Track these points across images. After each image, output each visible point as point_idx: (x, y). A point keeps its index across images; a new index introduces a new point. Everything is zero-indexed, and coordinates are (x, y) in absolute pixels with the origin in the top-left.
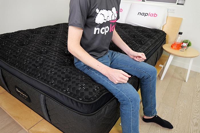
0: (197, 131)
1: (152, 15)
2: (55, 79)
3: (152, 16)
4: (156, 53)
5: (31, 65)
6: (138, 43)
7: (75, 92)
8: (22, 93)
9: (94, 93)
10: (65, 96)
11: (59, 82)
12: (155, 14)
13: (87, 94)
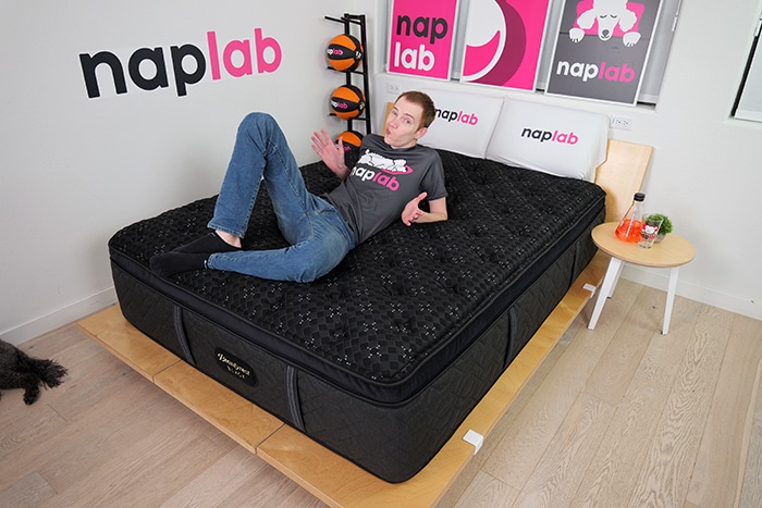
0: (666, 465)
1: (562, 138)
2: (316, 336)
3: (564, 141)
4: (568, 254)
5: (259, 302)
6: (513, 233)
7: (361, 363)
8: (235, 365)
9: (401, 365)
10: (342, 371)
11: (325, 340)
12: (572, 136)
13: (385, 366)
